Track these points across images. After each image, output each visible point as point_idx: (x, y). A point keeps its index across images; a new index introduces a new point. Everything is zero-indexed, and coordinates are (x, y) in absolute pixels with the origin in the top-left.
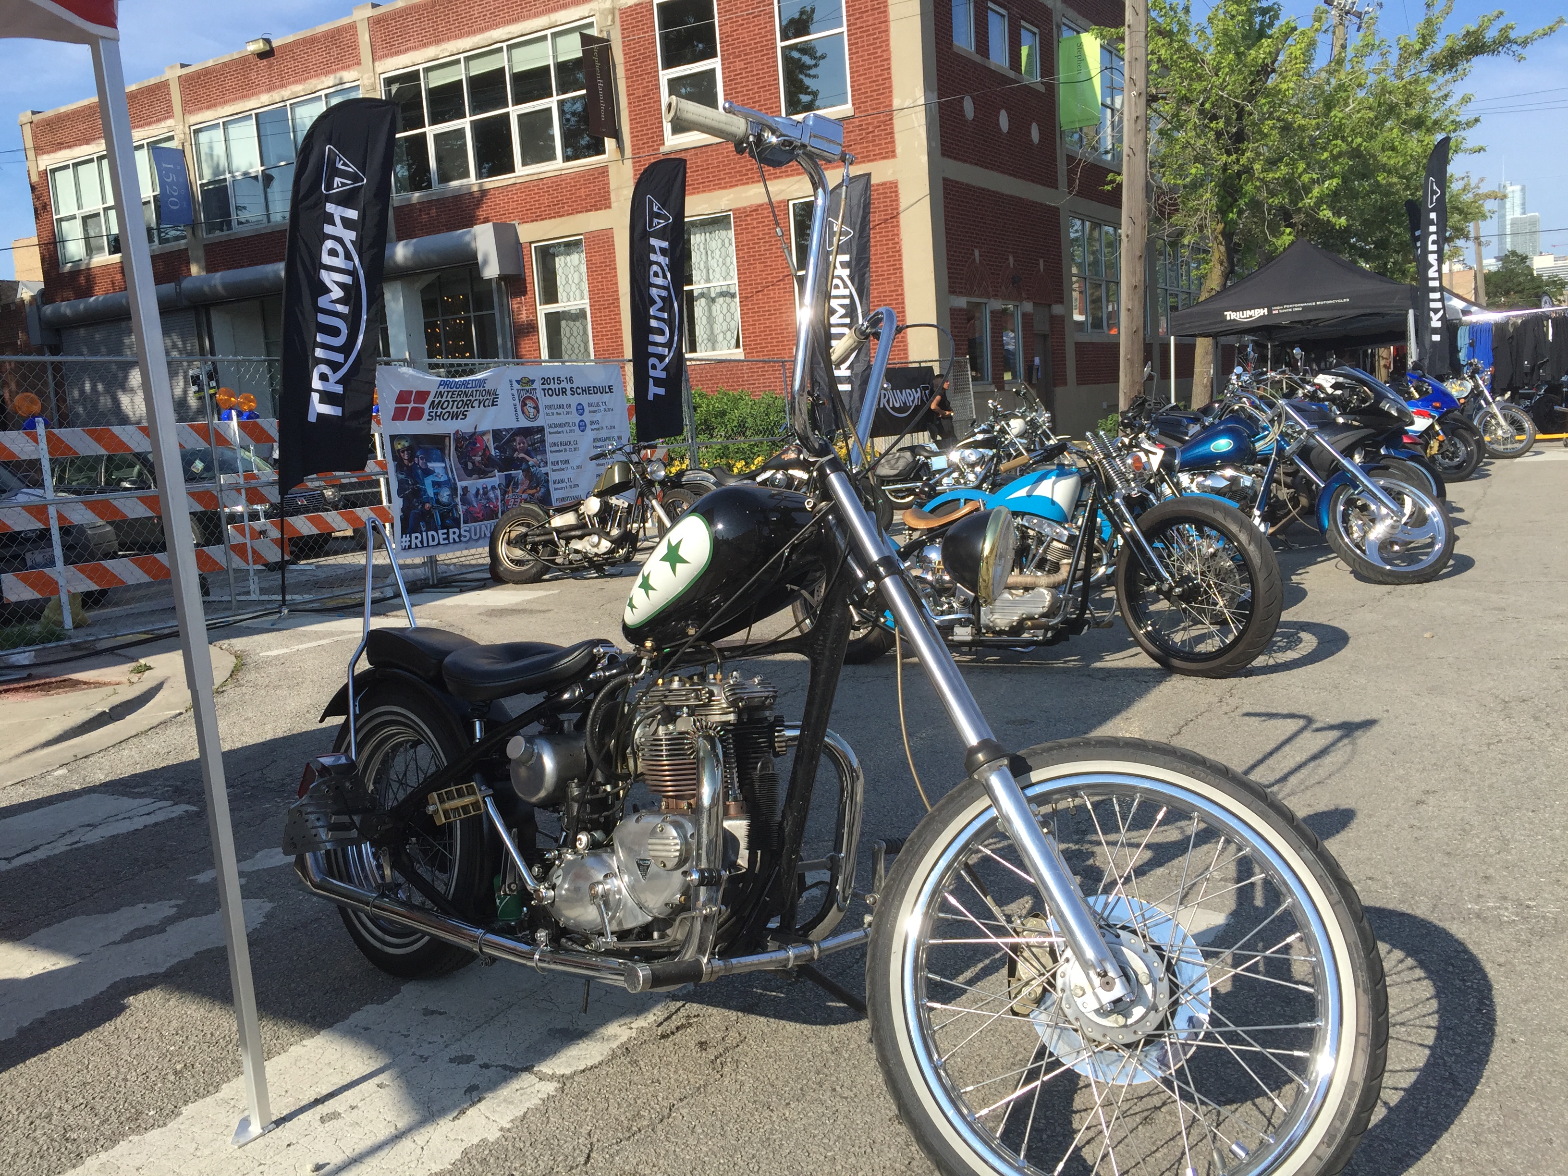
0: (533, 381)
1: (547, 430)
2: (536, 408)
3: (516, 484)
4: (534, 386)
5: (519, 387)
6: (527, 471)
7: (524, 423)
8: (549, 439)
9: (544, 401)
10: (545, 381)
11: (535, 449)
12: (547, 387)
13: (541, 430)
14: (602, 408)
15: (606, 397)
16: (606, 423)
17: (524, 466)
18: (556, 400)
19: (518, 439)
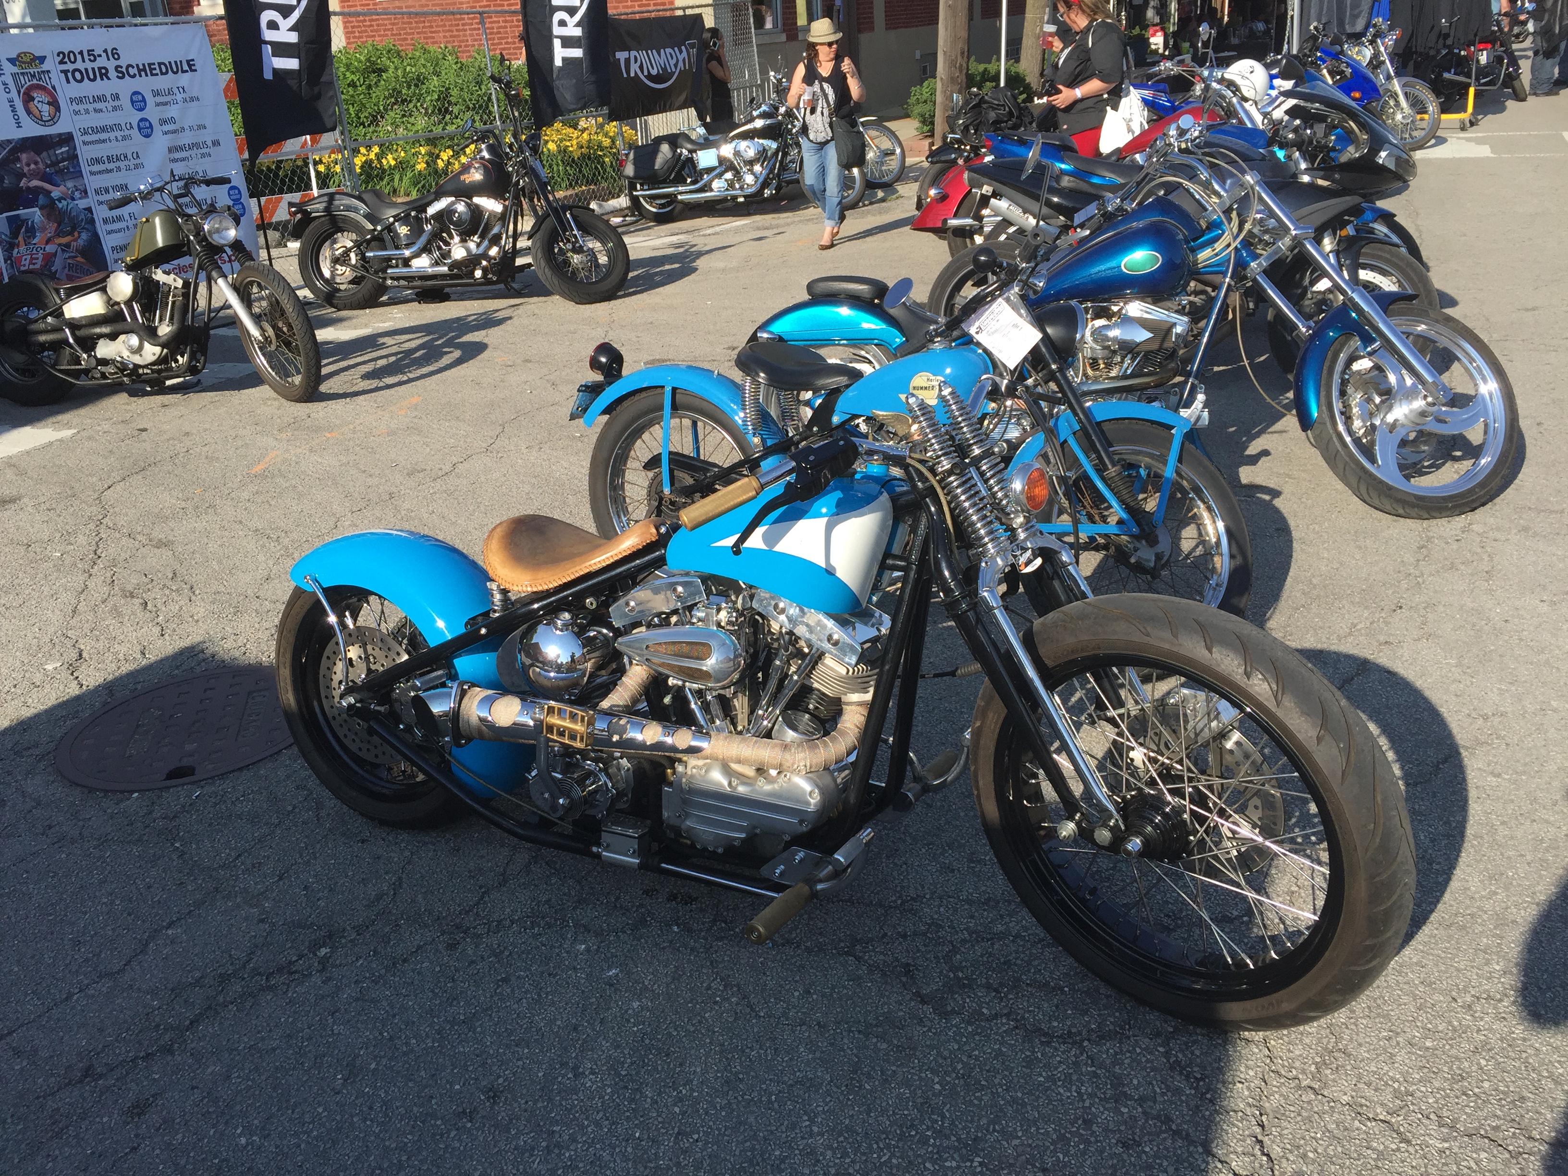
0: (42, 59)
1: (78, 139)
2: (54, 104)
3: (31, 231)
4: (45, 67)
5: (15, 70)
6: (50, 208)
7: (31, 129)
8: (85, 153)
9: (66, 91)
10: (64, 57)
11: (60, 172)
12: (70, 67)
13: (67, 139)
14: (179, 97)
15: (184, 79)
16: (190, 120)
17: (42, 200)
18: (89, 88)
19: (24, 157)
